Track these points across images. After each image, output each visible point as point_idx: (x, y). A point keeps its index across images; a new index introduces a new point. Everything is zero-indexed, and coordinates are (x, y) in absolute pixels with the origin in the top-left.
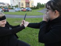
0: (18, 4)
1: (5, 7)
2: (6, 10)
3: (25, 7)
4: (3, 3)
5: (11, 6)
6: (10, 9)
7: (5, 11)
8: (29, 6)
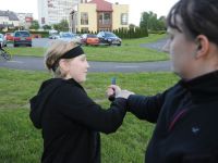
0: (67, 17)
1: (17, 28)
2: (23, 39)
3: (95, 30)
4: (12, 13)
5: (41, 25)
6: (37, 34)
7: (16, 46)
8: (109, 27)
